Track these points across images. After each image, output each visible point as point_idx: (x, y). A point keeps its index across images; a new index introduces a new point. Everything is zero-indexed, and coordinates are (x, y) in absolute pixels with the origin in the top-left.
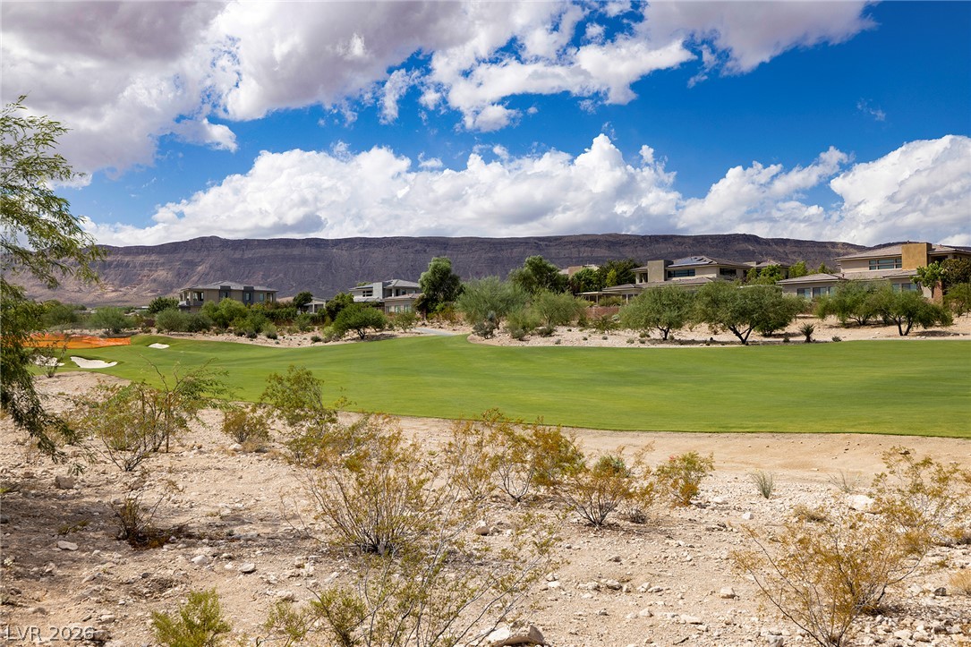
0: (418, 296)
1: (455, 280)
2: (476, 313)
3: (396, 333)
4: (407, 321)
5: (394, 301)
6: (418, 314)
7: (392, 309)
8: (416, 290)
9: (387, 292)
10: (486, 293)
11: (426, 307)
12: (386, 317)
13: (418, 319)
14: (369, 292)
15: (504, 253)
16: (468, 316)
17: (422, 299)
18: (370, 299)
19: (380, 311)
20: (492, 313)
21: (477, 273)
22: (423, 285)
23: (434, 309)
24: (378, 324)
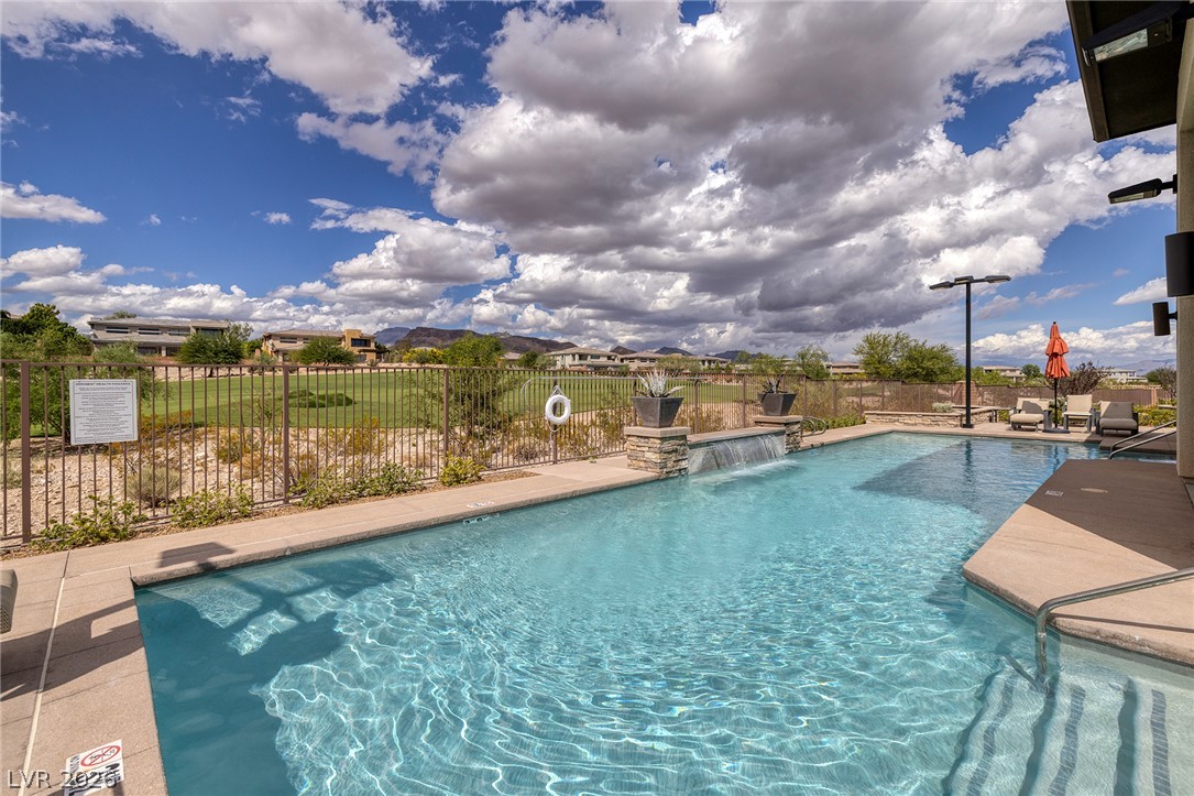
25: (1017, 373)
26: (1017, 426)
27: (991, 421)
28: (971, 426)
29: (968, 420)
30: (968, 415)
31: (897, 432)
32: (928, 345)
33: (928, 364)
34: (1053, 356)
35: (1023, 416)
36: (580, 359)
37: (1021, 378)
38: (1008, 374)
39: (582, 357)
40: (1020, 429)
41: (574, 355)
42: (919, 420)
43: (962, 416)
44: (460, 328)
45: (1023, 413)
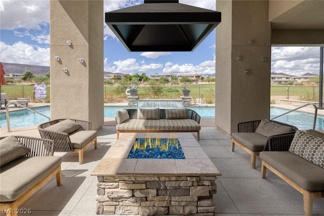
0: (22, 77)
1: (32, 74)
2: (37, 81)
3: (17, 84)
4: (20, 82)
5: (16, 78)
6: (22, 80)
7: (15, 79)
8: (22, 76)
9: (14, 76)
10: (39, 77)
11: (24, 79)
12: (14, 81)
13: (23, 81)
14: (9, 76)
15: (45, 69)
16: (35, 81)
17: (23, 78)
18: (9, 77)
19: (12, 80)
20: (40, 81)
21: (38, 73)
22: (24, 75)
23: (27, 80)
24: (12, 82)
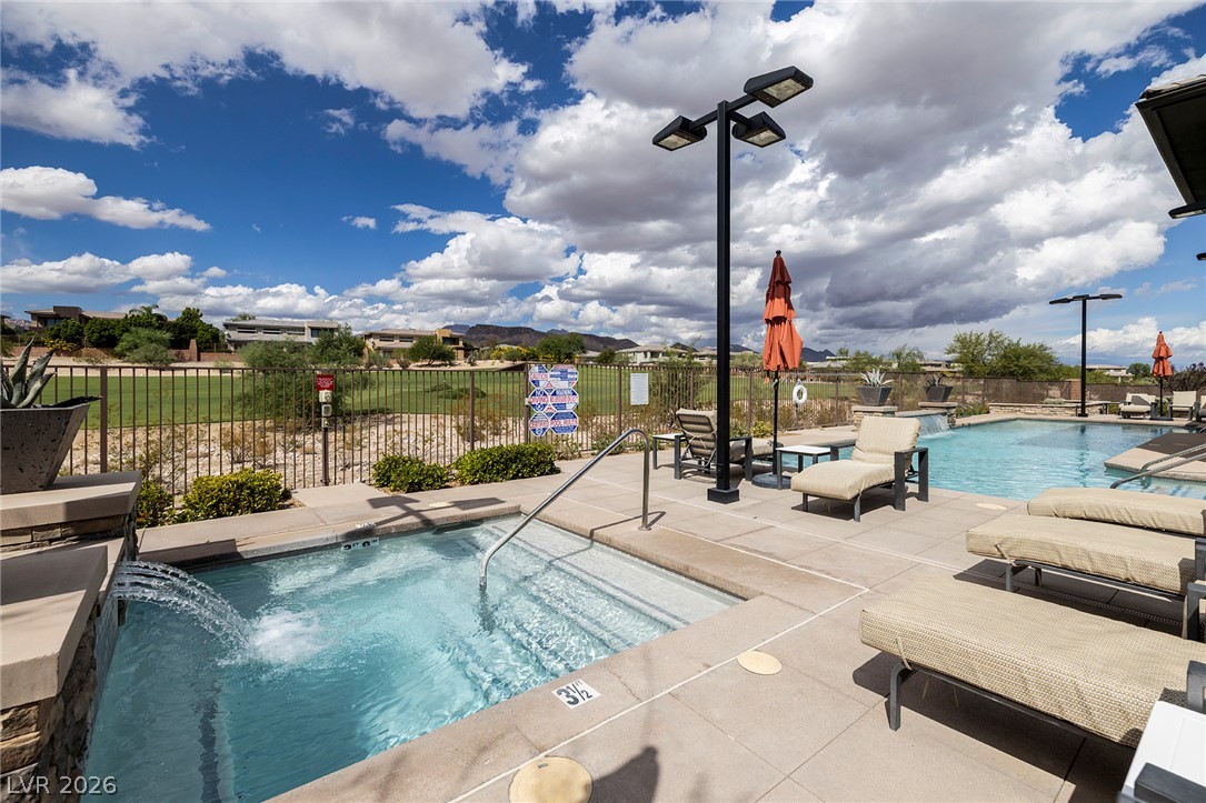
25: (1123, 373)
26: (1127, 415)
27: (1101, 413)
28: (1086, 415)
29: (1083, 410)
30: (1083, 407)
31: (1022, 419)
32: (1023, 344)
33: (1023, 362)
34: (1159, 359)
35: (1132, 408)
36: (652, 356)
37: (1127, 378)
38: (1112, 373)
39: (654, 354)
40: (1129, 418)
41: (645, 353)
42: (1038, 410)
43: (1077, 407)
44: (522, 325)
45: (1132, 405)
